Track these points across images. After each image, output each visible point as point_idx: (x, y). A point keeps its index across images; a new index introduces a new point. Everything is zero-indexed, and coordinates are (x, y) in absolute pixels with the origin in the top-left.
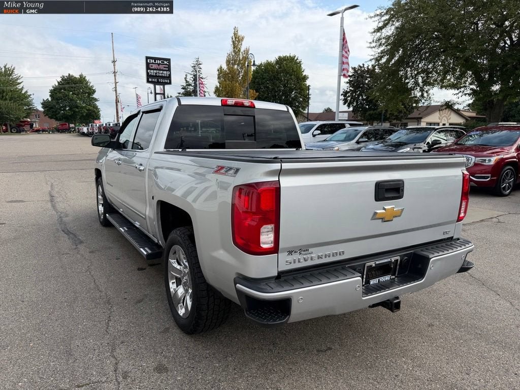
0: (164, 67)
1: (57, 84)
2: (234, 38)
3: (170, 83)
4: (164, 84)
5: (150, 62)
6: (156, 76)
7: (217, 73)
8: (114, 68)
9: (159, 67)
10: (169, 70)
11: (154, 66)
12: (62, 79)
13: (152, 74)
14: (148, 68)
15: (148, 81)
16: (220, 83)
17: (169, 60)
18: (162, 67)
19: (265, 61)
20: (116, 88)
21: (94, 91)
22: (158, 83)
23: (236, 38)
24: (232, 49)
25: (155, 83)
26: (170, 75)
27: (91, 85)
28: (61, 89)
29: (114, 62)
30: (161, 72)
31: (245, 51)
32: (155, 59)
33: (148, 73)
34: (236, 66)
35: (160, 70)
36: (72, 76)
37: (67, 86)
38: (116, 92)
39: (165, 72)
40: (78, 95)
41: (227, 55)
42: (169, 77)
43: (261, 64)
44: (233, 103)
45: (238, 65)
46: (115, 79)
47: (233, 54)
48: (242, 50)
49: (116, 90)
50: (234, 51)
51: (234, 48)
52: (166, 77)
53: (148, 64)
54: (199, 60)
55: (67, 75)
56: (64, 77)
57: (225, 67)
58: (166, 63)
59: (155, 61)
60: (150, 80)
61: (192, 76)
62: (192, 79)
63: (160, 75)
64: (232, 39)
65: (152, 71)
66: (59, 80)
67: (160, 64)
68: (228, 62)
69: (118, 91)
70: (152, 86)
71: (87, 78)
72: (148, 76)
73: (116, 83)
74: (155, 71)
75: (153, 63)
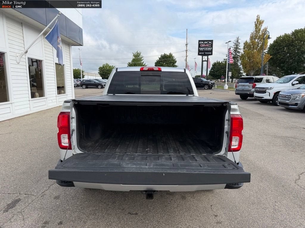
0: (209, 45)
1: (158, 59)
2: (256, 22)
3: (212, 54)
4: (208, 55)
7: (243, 45)
8: (187, 48)
9: (206, 46)
10: (212, 47)
11: (203, 45)
12: (161, 57)
13: (202, 50)
14: (199, 46)
15: (199, 54)
16: (244, 52)
17: (212, 41)
18: (207, 45)
19: (284, 34)
20: (186, 59)
21: (176, 62)
22: (205, 55)
23: (258, 22)
24: (255, 29)
25: (203, 55)
26: (212, 50)
27: (175, 58)
28: (160, 62)
29: (187, 45)
30: (207, 48)
31: (264, 30)
32: (204, 41)
33: (199, 50)
34: (257, 40)
35: (206, 47)
36: (166, 54)
37: (163, 60)
38: (186, 62)
39: (209, 48)
40: (167, 64)
41: (251, 34)
42: (211, 51)
43: (281, 36)
44: (147, 69)
45: (258, 39)
46: (186, 54)
47: (255, 32)
48: (262, 29)
49: (186, 61)
50: (256, 31)
51: (256, 29)
52: (210, 51)
53: (199, 45)
54: (239, 38)
55: (164, 54)
56: (162, 55)
57: (249, 41)
58: (210, 43)
59: (204, 42)
60: (200, 53)
61: (234, 48)
62: (233, 50)
63: (206, 50)
64: (255, 23)
65: (202, 48)
66: (160, 57)
67: (207, 44)
68: (252, 38)
69: (187, 61)
70: (201, 57)
71: (173, 55)
72: (199, 51)
73: (187, 56)
74: (203, 48)
75: (202, 44)
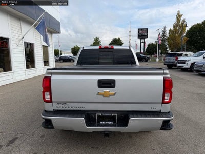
1: (111, 42)
2: (177, 15)
3: (147, 38)
4: (144, 39)
5: (140, 31)
6: (141, 36)
8: (130, 34)
10: (147, 33)
11: (141, 32)
14: (139, 33)
15: (138, 38)
16: (169, 36)
17: (147, 29)
18: (144, 32)
19: (196, 24)
25: (141, 39)
27: (122, 41)
29: (130, 32)
31: (182, 21)
32: (142, 29)
37: (114, 42)
39: (145, 34)
42: (147, 36)
45: (179, 27)
46: (130, 38)
47: (177, 23)
50: (177, 21)
53: (139, 31)
56: (113, 39)
57: (172, 29)
58: (146, 30)
61: (162, 34)
63: (143, 35)
68: (174, 26)
69: (130, 43)
72: (139, 36)
73: (130, 40)
74: (141, 34)
